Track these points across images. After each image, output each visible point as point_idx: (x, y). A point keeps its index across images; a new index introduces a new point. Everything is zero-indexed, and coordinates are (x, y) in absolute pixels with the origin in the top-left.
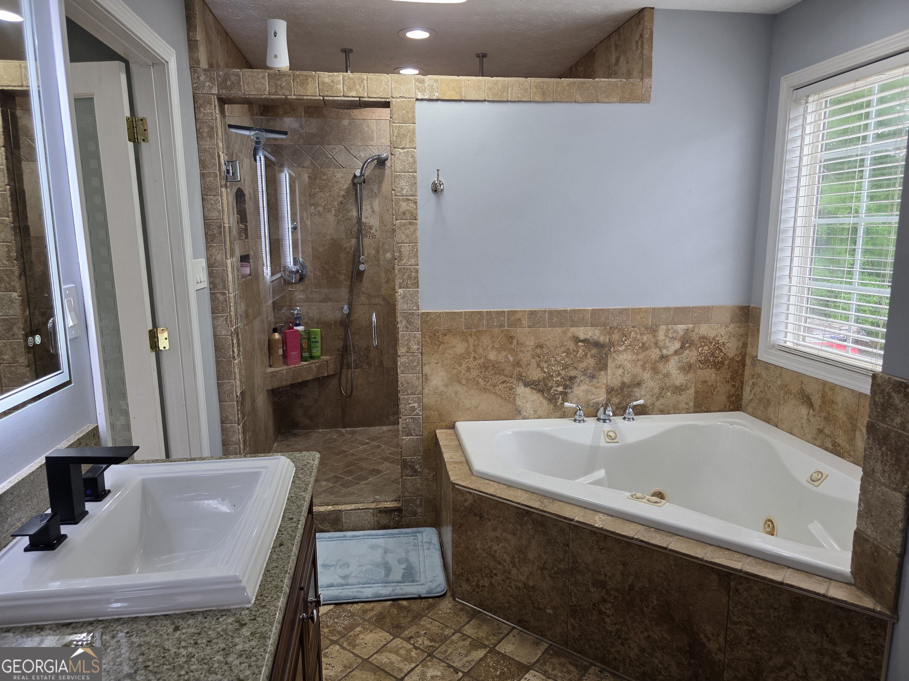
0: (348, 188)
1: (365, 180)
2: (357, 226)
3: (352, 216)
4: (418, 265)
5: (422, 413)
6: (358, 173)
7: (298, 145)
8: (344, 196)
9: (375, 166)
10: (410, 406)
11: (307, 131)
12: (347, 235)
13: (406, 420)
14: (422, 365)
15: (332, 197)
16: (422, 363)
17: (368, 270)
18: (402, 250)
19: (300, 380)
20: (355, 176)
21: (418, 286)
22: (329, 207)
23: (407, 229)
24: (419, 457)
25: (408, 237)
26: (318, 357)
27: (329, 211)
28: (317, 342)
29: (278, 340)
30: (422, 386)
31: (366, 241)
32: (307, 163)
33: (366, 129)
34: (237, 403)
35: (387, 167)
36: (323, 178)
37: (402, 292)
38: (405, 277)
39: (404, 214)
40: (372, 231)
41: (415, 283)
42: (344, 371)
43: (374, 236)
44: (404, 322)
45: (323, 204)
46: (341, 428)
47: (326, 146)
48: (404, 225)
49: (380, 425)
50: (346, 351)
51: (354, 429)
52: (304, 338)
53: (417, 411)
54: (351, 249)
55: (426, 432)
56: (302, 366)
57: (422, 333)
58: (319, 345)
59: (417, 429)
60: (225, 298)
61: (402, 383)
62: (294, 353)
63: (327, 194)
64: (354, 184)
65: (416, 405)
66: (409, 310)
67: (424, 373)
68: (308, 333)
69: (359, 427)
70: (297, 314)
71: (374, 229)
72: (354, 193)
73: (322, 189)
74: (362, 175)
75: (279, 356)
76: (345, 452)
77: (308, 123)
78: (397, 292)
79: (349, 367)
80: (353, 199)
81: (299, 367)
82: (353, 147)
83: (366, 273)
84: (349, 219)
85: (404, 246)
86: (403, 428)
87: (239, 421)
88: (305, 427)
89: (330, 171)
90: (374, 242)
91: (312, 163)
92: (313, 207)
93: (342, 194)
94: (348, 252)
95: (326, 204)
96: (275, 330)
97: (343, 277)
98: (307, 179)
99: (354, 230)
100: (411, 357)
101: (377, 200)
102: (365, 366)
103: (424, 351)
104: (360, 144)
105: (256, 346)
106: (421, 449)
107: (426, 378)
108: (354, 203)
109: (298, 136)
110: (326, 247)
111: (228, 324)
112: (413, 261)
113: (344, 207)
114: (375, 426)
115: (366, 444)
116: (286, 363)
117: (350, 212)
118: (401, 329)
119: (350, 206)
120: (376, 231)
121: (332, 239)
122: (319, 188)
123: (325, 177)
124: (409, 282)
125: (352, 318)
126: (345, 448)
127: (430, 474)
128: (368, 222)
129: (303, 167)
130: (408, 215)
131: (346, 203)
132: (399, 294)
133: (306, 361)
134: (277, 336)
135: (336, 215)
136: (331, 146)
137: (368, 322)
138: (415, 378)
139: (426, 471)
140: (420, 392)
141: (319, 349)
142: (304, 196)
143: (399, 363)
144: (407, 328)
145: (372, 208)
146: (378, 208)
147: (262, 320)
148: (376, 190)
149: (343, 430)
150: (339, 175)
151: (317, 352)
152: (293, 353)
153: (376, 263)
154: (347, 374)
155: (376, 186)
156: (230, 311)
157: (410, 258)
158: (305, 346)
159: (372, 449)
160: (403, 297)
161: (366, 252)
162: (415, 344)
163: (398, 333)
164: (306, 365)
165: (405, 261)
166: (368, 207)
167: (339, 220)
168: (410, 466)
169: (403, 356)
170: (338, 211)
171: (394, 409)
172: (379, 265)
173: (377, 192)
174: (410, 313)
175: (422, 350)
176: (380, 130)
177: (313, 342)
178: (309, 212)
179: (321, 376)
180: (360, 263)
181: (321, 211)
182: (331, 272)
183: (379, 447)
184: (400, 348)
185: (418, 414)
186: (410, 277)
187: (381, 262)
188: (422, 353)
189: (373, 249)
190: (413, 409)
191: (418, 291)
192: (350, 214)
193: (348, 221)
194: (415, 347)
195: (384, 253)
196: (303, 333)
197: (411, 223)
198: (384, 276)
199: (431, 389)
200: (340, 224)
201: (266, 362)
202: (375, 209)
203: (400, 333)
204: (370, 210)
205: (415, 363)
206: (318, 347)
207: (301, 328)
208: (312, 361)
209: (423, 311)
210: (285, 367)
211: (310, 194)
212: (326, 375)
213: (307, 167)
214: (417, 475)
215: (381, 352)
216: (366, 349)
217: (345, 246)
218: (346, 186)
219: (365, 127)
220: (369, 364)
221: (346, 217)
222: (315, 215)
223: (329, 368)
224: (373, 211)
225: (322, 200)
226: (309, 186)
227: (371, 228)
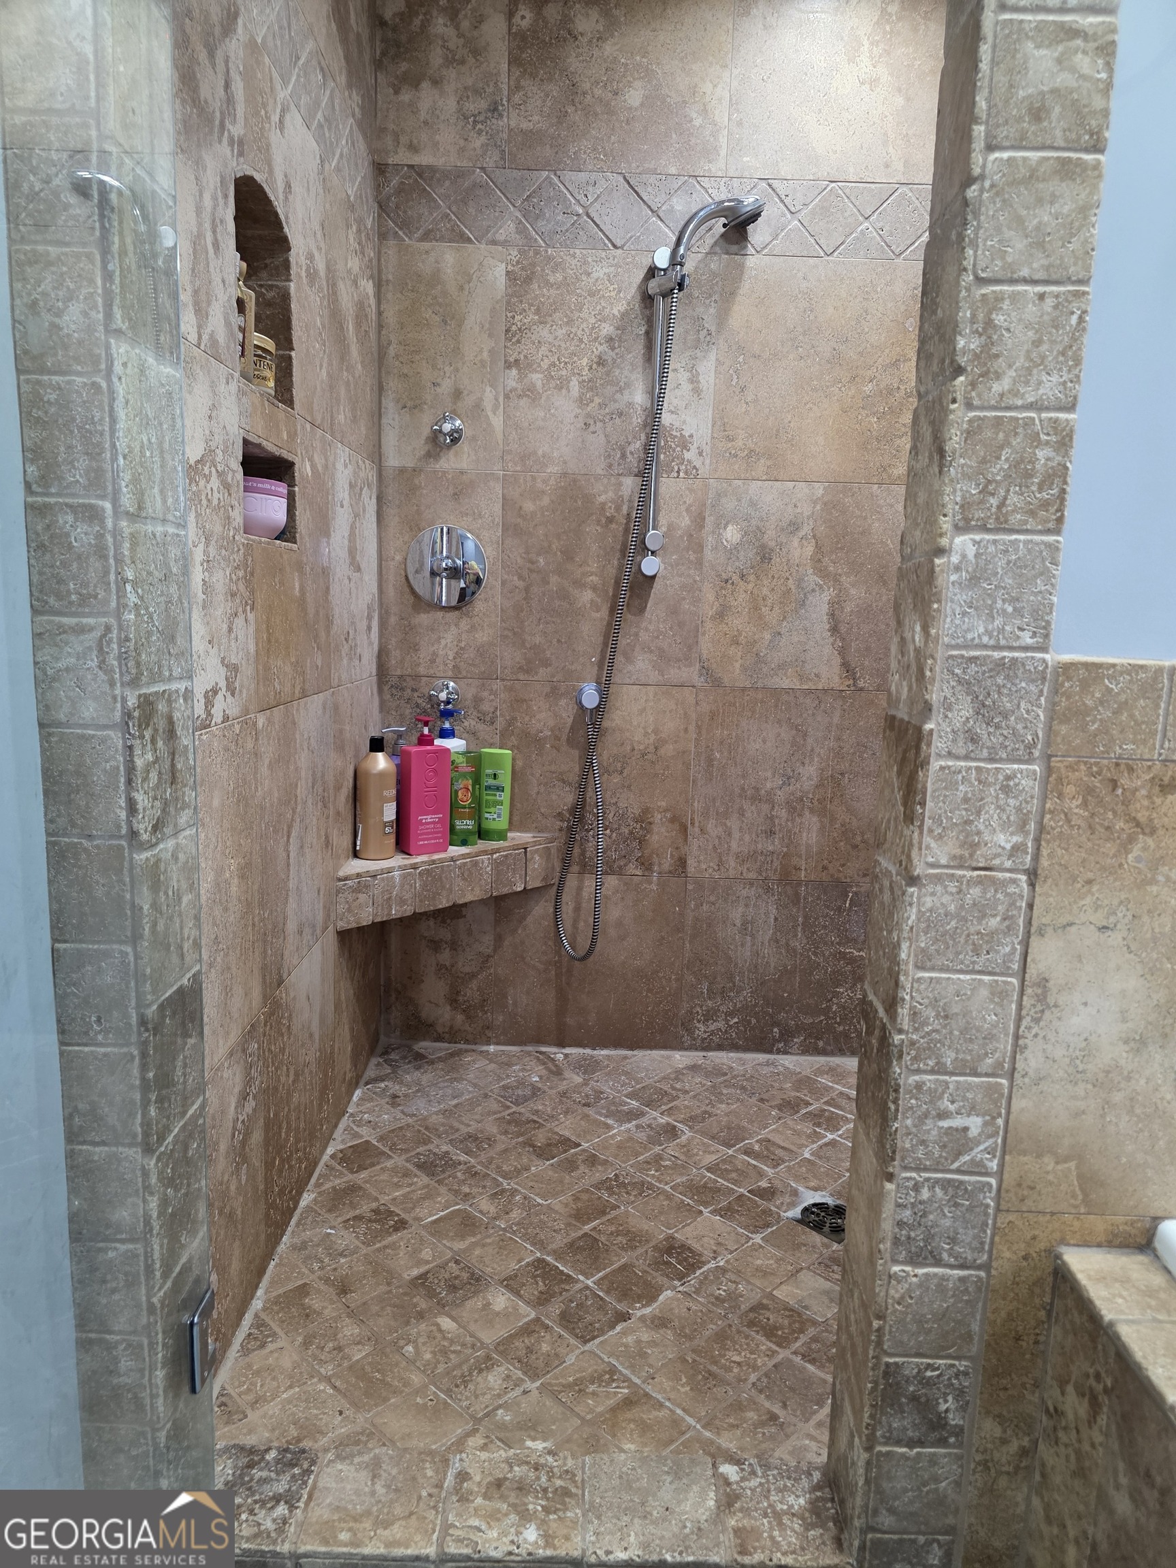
0: (624, 315)
1: (683, 277)
2: (643, 436)
3: (630, 405)
4: (1071, 408)
5: (1002, 1165)
6: (662, 258)
7: (483, 169)
8: (610, 340)
9: (716, 243)
10: (945, 1124)
11: (513, 124)
12: (610, 466)
13: (917, 1188)
14: (1028, 934)
15: (576, 342)
16: (1029, 923)
17: (664, 578)
18: (999, 319)
19: (444, 903)
20: (652, 271)
21: (1060, 520)
22: (564, 373)
23: (1040, 201)
24: (962, 1365)
25: (1040, 245)
26: (501, 835)
27: (562, 385)
28: (500, 789)
29: (382, 775)
30: (1017, 1037)
31: (668, 486)
32: (507, 230)
33: (697, 122)
34: (144, 1055)
35: (750, 250)
36: (552, 280)
37: (971, 551)
38: (997, 470)
39: (1038, 113)
40: (687, 455)
41: (1045, 505)
42: (572, 881)
43: (692, 472)
44: (963, 711)
45: (545, 365)
46: (550, 1045)
47: (568, 176)
48: (1032, 176)
49: (665, 1047)
50: (582, 819)
51: (588, 1051)
52: (464, 776)
53: (978, 1153)
54: (618, 509)
55: (1007, 1256)
56: (452, 859)
57: (1049, 770)
58: (505, 797)
59: (966, 1235)
60: (100, 536)
61: (914, 1014)
62: (426, 820)
63: (561, 333)
64: (647, 300)
65: (975, 1124)
66: (997, 647)
67: (1032, 971)
68: (475, 761)
69: (604, 1046)
70: (448, 702)
71: (693, 449)
72: (642, 330)
73: (543, 317)
74: (675, 261)
75: (385, 824)
76: (567, 1143)
77: (517, 98)
78: (940, 551)
79: (586, 868)
80: (639, 348)
81: (442, 861)
82: (652, 179)
83: (658, 585)
84: (621, 414)
85: (1014, 297)
86: (900, 1224)
87: (146, 1134)
89: (574, 256)
90: (691, 490)
91: (521, 230)
92: (514, 372)
93: (604, 332)
94: (610, 520)
95: (553, 365)
96: (377, 745)
97: (588, 596)
98: (501, 281)
99: (632, 448)
100: (975, 892)
101: (712, 356)
102: (632, 868)
103: (1044, 862)
104: (673, 170)
106: (975, 1327)
107: (1042, 998)
108: (640, 361)
109: (483, 139)
110: (546, 501)
111: (109, 672)
112: (1049, 386)
113: (608, 374)
114: (651, 1048)
115: (632, 1115)
116: (402, 844)
117: (626, 392)
118: (938, 745)
119: (626, 373)
120: (700, 454)
121: (565, 474)
122: (538, 311)
123: (559, 277)
124: (1013, 499)
125: (606, 724)
126: (566, 1127)
127: (1004, 1441)
128: (677, 424)
129: (494, 242)
130: (1057, 123)
131: (614, 361)
132: (955, 559)
133: (464, 843)
134: (381, 762)
135: (581, 401)
136: (583, 176)
138: (984, 992)
139: (991, 1428)
140: (1000, 1064)
141: (505, 809)
142: (490, 336)
143: (912, 915)
144: (974, 739)
145: (694, 380)
146: (712, 381)
147: (336, 708)
148: (710, 324)
149: (559, 1054)
150: (600, 272)
151: (497, 818)
152: (428, 818)
153: (692, 557)
154: (580, 889)
155: (712, 311)
156: (122, 607)
157: (1036, 363)
158: (465, 799)
159: (653, 1141)
160: (974, 580)
161: (663, 521)
162: (1005, 825)
163: (925, 763)
164: (464, 856)
165: (1005, 384)
166: (683, 376)
167: (588, 416)
168: (914, 1398)
169: (938, 879)
170: (590, 386)
172: (699, 563)
173: (713, 329)
174: (1000, 664)
175: (1036, 857)
176: (740, 124)
177: (488, 788)
178: (501, 389)
179: (505, 890)
180: (644, 550)
181: (539, 384)
182: (554, 579)
183: (672, 1132)
184: (927, 840)
185: (978, 1168)
186: (1022, 471)
187: (708, 554)
188: (1033, 875)
189: (687, 510)
190: (959, 1141)
191: (1054, 548)
192: (626, 397)
193: (618, 421)
194: (1005, 840)
195: (718, 526)
196: (460, 760)
197: (1066, 170)
198: (711, 596)
199: (1059, 1053)
200: (592, 428)
201: (343, 841)
202: (703, 385)
203: (935, 765)
204: (686, 387)
205: (994, 922)
206: (501, 803)
207: (454, 744)
208: (482, 845)
209: (1067, 658)
210: (399, 860)
211: (507, 331)
212: (520, 888)
213: (505, 243)
214: (942, 1442)
215: (684, 830)
216: (639, 820)
217: (602, 498)
218: (618, 308)
219: (694, 115)
220: (646, 865)
221: (613, 406)
222: (519, 396)
223: (530, 867)
224: (697, 391)
225: (544, 350)
226: (508, 303)
227: (685, 445)
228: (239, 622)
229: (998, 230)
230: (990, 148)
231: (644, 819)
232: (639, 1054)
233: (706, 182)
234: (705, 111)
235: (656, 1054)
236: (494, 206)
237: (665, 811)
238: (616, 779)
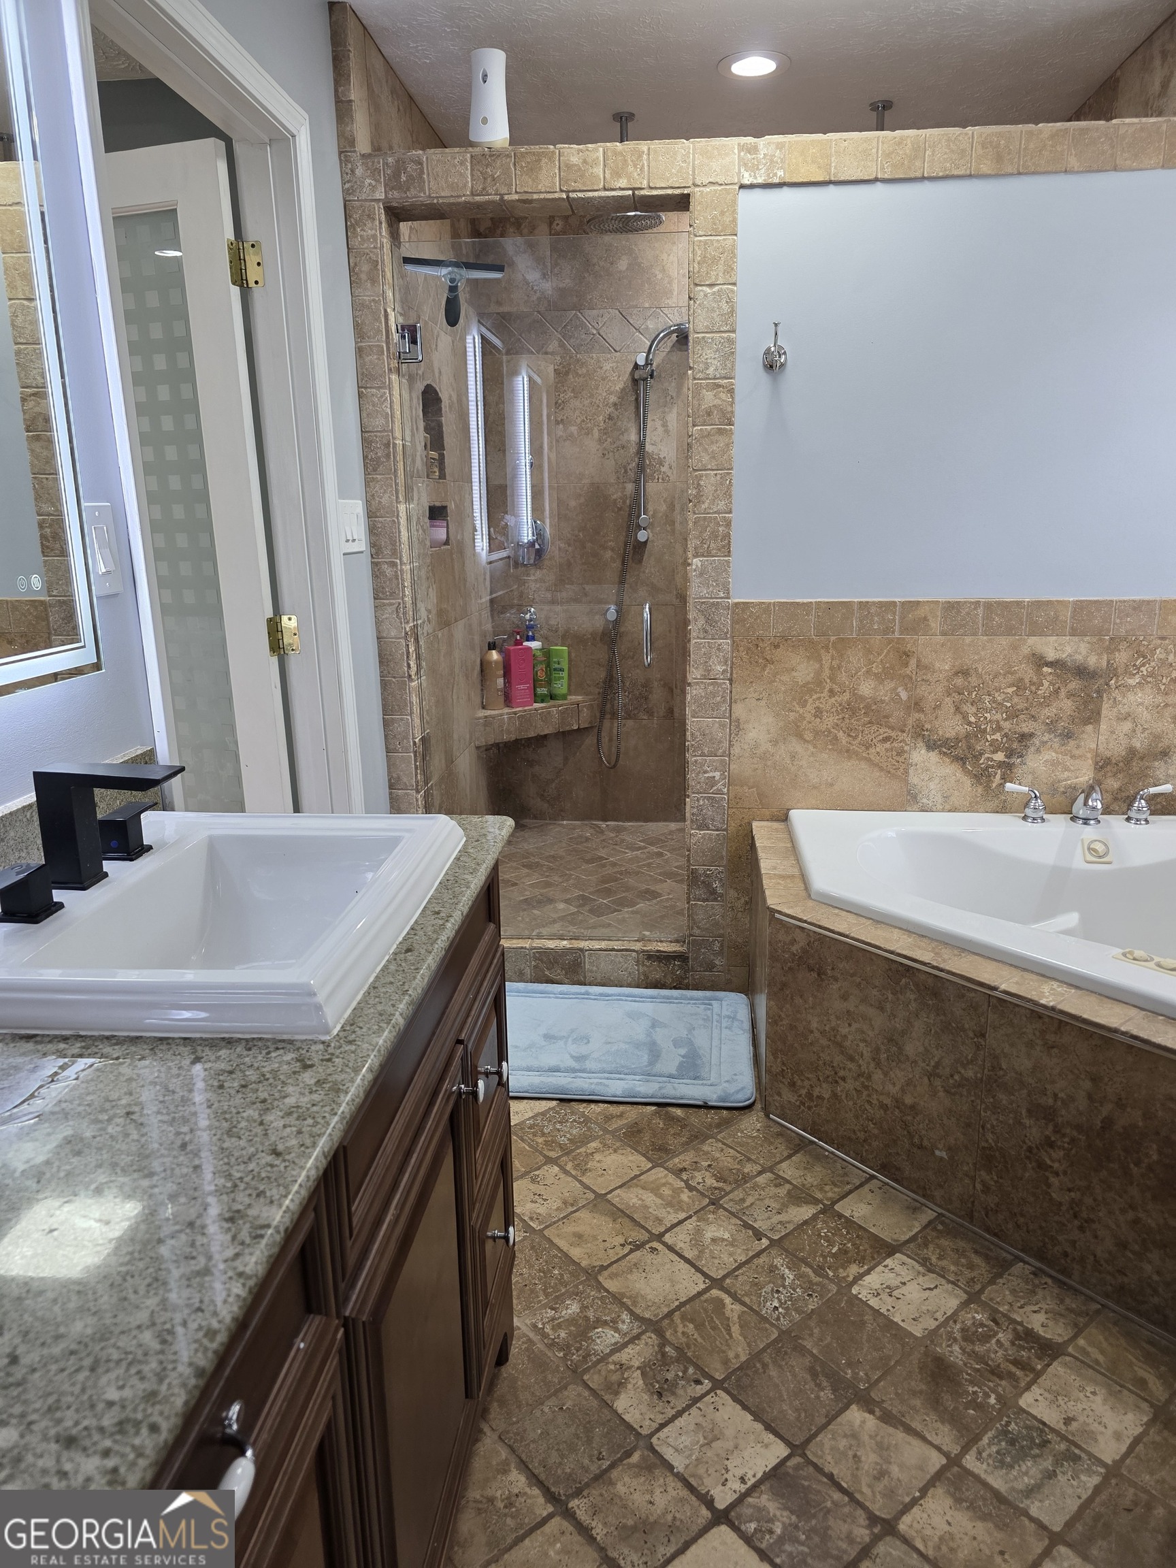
0: (623, 390)
1: (653, 371)
2: (637, 459)
3: (629, 441)
4: (730, 512)
5: (728, 790)
6: (641, 362)
7: (538, 312)
8: (615, 405)
9: (673, 346)
10: (706, 775)
11: (554, 285)
12: (618, 478)
13: (698, 800)
14: (731, 702)
15: (595, 407)
16: (731, 699)
17: (653, 541)
18: (702, 483)
19: (532, 734)
20: (636, 366)
21: (729, 552)
22: (589, 425)
23: (712, 443)
24: (721, 869)
25: (714, 457)
26: (564, 697)
27: (589, 432)
28: (562, 670)
29: (496, 662)
30: (730, 741)
31: (652, 487)
32: (553, 346)
33: (659, 276)
34: (415, 756)
35: (690, 350)
36: (580, 373)
37: (699, 564)
38: (706, 535)
39: (709, 414)
40: (663, 469)
41: (724, 547)
42: (607, 723)
43: (666, 479)
44: (701, 622)
45: (579, 421)
46: (598, 820)
47: (587, 312)
48: (709, 434)
49: (665, 820)
50: (611, 687)
51: (621, 823)
52: (541, 662)
53: (719, 786)
54: (624, 502)
55: (733, 826)
56: (536, 710)
57: (734, 642)
58: (565, 674)
59: (718, 818)
60: (396, 572)
61: (692, 734)
62: (522, 688)
64: (635, 382)
65: (717, 775)
66: (711, 598)
67: (733, 716)
68: (547, 653)
69: (629, 820)
70: (530, 620)
71: (666, 465)
72: (633, 398)
73: (577, 393)
74: (648, 362)
75: (498, 690)
76: (601, 858)
77: (556, 271)
78: (689, 565)
79: (614, 715)
80: (632, 408)
81: (530, 710)
82: (635, 311)
83: (649, 545)
84: (623, 447)
85: (706, 475)
86: (693, 814)
87: (417, 786)
88: (539, 816)
89: (592, 358)
90: (666, 490)
91: (562, 345)
92: (561, 426)
93: (612, 400)
94: (620, 509)
95: (583, 421)
96: (492, 646)
97: (609, 554)
98: (552, 375)
99: (630, 466)
100: (711, 688)
101: (675, 410)
102: (642, 715)
103: (735, 676)
104: (647, 305)
105: (457, 670)
106: (724, 854)
107: (738, 726)
108: (633, 416)
109: (538, 297)
110: (582, 500)
111: (400, 619)
112: (721, 505)
113: (615, 424)
115: (640, 848)
116: (508, 700)
117: (626, 434)
118: (694, 634)
119: (625, 423)
120: (671, 468)
121: (592, 484)
122: (573, 391)
123: (584, 370)
124: (712, 545)
125: (622, 629)
126: (602, 853)
127: (739, 899)
128: (656, 451)
129: (546, 353)
130: (716, 416)
131: (618, 417)
132: (694, 567)
133: (542, 701)
134: (495, 655)
135: (600, 441)
136: (595, 312)
138: (717, 725)
139: (732, 893)
140: (725, 752)
141: (565, 681)
143: (689, 697)
144: (706, 632)
145: (665, 425)
146: (675, 425)
147: (470, 625)
148: (672, 392)
149: (603, 825)
150: (607, 366)
151: (561, 686)
152: (522, 687)
153: (669, 529)
154: (611, 728)
155: (673, 384)
156: (404, 595)
157: (716, 498)
158: (541, 675)
159: (648, 858)
160: (701, 574)
161: (650, 508)
162: (719, 663)
163: (689, 641)
164: (542, 708)
165: (706, 505)
166: (658, 424)
167: (605, 449)
168: (703, 882)
169: (697, 683)
170: (604, 432)
172: (673, 531)
173: (674, 395)
174: (713, 604)
175: (731, 674)
177: (555, 670)
179: (568, 728)
180: (639, 527)
181: (575, 433)
182: (589, 545)
183: (660, 855)
184: (692, 669)
185: (720, 792)
186: (714, 535)
187: (678, 526)
188: (731, 680)
189: (664, 501)
190: (712, 782)
191: (728, 562)
192: (625, 437)
193: (622, 451)
194: (720, 668)
195: (683, 509)
196: (538, 653)
197: (721, 432)
199: (746, 747)
200: (607, 456)
201: (477, 700)
202: (670, 427)
203: (693, 641)
204: (660, 429)
205: (719, 699)
206: (563, 678)
207: (535, 645)
208: (552, 703)
209: (736, 601)
210: (506, 710)
211: (556, 403)
212: (575, 727)
213: (552, 353)
214: (715, 900)
215: (671, 690)
216: (645, 686)
217: (615, 497)
218: (619, 386)
219: (657, 273)
220: (650, 713)
221: (619, 443)
222: (565, 440)
223: (581, 715)
224: (667, 431)
225: (577, 412)
226: (556, 387)
227: (661, 463)
228: (431, 590)
229: (699, 453)
230: (694, 426)
231: (647, 685)
232: (650, 824)
233: (666, 310)
234: (663, 270)
235: (661, 824)
236: (546, 333)
237: (660, 680)
238: (630, 662)
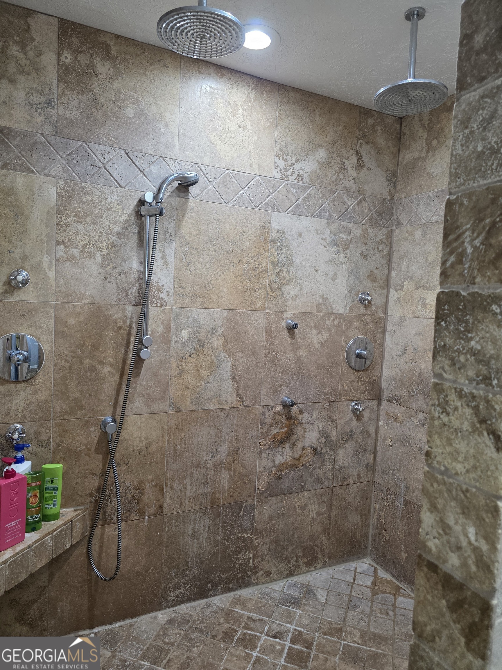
0: (126, 222)
1: (161, 209)
2: (137, 285)
3: (130, 268)
7: (42, 134)
8: (118, 234)
9: (173, 191)
11: (60, 113)
12: (120, 300)
15: (99, 234)
19: (24, 577)
20: (142, 202)
22: (92, 249)
26: (56, 516)
27: (91, 256)
28: (55, 488)
31: (152, 310)
32: (57, 169)
33: (163, 131)
35: (190, 197)
36: (84, 200)
40: (161, 295)
42: (97, 531)
43: (164, 304)
45: (81, 244)
46: (85, 629)
47: (93, 146)
49: (152, 611)
50: (103, 494)
51: (108, 627)
52: (34, 488)
54: (124, 322)
58: (59, 491)
62: (10, 526)
63: (90, 228)
64: (139, 215)
68: (38, 474)
69: (117, 620)
70: (19, 440)
71: (164, 292)
72: (136, 230)
73: (80, 218)
74: (158, 200)
77: (63, 100)
79: (106, 521)
80: (135, 239)
82: (140, 155)
84: (125, 273)
89: (97, 188)
90: (163, 313)
91: (65, 170)
92: (62, 247)
93: (115, 230)
94: (120, 328)
95: (86, 245)
97: (107, 369)
98: (54, 197)
99: (131, 291)
101: (173, 246)
102: (134, 516)
104: (151, 152)
108: (135, 246)
109: (42, 118)
110: (82, 319)
113: (117, 252)
114: (144, 614)
117: (128, 262)
119: (127, 252)
120: (168, 295)
121: (93, 304)
122: (76, 215)
123: (89, 198)
128: (155, 279)
129: (49, 175)
131: (121, 245)
133: (35, 529)
135: (103, 265)
136: (102, 148)
137: (144, 442)
141: (58, 498)
142: (47, 226)
145: (164, 258)
146: (173, 259)
148: (171, 230)
149: (91, 634)
150: (112, 198)
151: (54, 506)
152: (12, 524)
153: (165, 347)
154: (102, 535)
155: (172, 224)
158: (33, 501)
164: (36, 542)
166: (158, 256)
167: (107, 273)
170: (107, 257)
171: (176, 580)
172: (168, 350)
173: (173, 233)
176: (184, 135)
177: (48, 489)
178: (53, 256)
179: (60, 551)
180: (142, 346)
181: (77, 255)
182: (87, 361)
187: (173, 345)
189: (162, 323)
192: (128, 264)
193: (123, 277)
195: (177, 331)
198: (175, 366)
200: (109, 280)
202: (169, 260)
204: (160, 261)
206: (56, 497)
207: (25, 467)
211: (57, 225)
212: (68, 546)
213: (56, 177)
215: (162, 489)
216: (137, 488)
217: (115, 317)
218: (123, 218)
219: (162, 127)
220: (141, 513)
221: (120, 269)
222: (65, 261)
223: (74, 531)
224: (166, 264)
225: (80, 236)
226: (58, 209)
227: (160, 291)
231: (140, 488)
232: (138, 619)
233: (168, 160)
234: (166, 126)
235: (147, 617)
236: (49, 156)
237: (152, 481)
238: (124, 468)
